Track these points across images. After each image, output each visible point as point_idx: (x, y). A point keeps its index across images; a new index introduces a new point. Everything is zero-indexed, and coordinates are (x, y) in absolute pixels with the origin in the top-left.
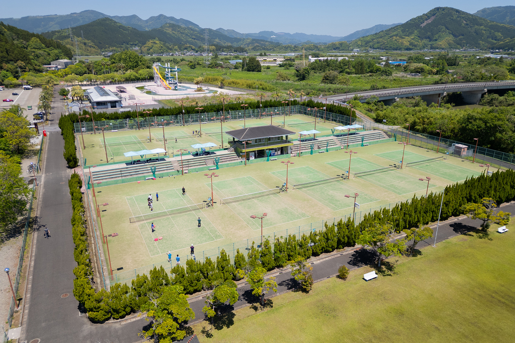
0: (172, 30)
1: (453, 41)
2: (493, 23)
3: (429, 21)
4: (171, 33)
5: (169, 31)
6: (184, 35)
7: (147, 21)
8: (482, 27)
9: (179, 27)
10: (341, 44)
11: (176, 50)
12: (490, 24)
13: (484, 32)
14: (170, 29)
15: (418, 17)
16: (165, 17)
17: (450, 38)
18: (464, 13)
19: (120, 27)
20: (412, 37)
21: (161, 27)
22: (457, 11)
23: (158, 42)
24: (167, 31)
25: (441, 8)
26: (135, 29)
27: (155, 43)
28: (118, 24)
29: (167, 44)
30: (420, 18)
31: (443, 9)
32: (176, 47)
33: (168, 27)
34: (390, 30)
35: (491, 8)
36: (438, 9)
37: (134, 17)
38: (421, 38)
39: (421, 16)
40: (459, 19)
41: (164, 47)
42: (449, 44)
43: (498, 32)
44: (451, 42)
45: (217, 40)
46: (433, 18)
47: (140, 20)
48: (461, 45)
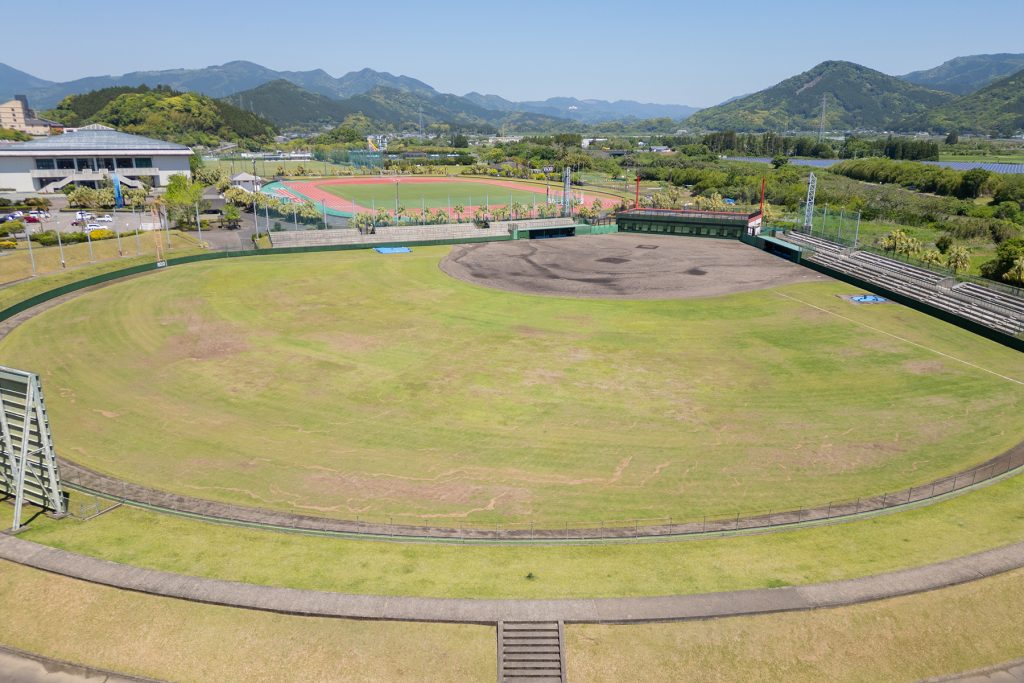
0: (386, 98)
1: (840, 117)
2: (917, 89)
3: (811, 84)
4: (383, 102)
5: (381, 99)
6: (404, 107)
7: (341, 81)
8: (896, 94)
9: (397, 92)
10: (661, 122)
11: (390, 131)
12: (912, 89)
13: (897, 103)
14: (382, 97)
15: (794, 78)
16: (374, 73)
17: (837, 113)
18: (869, 71)
19: (303, 94)
20: (775, 112)
21: (367, 93)
22: (858, 68)
23: (363, 118)
24: (377, 100)
25: (832, 62)
26: (325, 97)
27: (358, 120)
28: (300, 90)
29: (376, 121)
30: (796, 79)
31: (835, 64)
32: (391, 126)
33: (378, 93)
34: (745, 99)
35: (968, 58)
36: (827, 64)
37: (319, 72)
38: (790, 113)
39: (799, 76)
40: (859, 81)
41: (372, 126)
42: (833, 123)
43: (922, 102)
44: (836, 118)
45: (463, 115)
46: (819, 79)
47: (328, 78)
48: (852, 124)
